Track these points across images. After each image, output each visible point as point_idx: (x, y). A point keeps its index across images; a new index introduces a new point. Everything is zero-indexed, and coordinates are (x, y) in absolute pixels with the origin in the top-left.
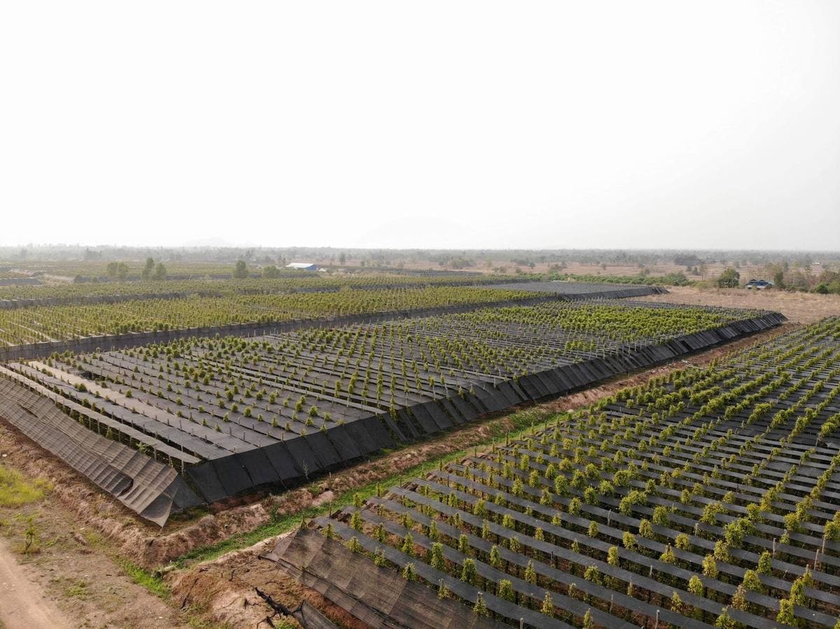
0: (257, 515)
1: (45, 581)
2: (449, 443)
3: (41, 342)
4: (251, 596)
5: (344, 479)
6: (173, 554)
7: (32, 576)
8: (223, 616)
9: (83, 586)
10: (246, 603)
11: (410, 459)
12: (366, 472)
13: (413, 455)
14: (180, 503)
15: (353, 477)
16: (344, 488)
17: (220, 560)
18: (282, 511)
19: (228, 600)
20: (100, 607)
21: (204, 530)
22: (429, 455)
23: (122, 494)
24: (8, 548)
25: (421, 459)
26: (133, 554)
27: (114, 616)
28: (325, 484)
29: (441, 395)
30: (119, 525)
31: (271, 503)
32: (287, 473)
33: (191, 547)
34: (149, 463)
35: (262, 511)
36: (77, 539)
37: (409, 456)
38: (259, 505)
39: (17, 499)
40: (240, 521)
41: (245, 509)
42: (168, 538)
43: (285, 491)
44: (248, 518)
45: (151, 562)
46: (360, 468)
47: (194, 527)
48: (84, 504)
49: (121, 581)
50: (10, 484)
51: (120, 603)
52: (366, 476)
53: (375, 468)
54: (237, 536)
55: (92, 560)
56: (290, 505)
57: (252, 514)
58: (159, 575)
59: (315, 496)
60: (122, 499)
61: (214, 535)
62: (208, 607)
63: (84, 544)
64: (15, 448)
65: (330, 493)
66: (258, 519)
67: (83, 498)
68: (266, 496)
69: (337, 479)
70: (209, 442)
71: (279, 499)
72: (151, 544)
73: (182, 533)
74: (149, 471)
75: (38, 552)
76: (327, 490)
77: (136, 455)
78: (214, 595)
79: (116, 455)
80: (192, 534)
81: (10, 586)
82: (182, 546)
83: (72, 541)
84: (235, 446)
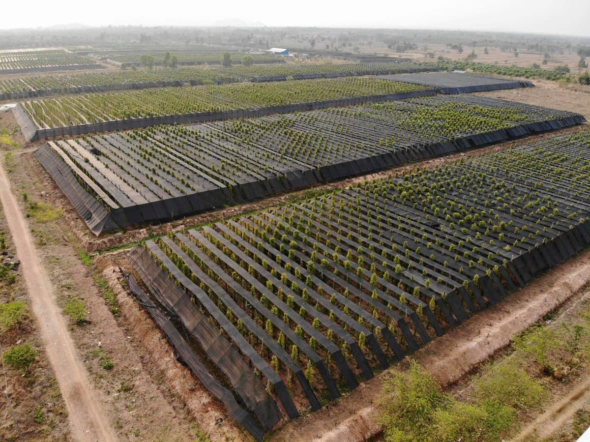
0: (142, 234)
1: (43, 257)
2: (259, 205)
3: (81, 124)
4: (117, 269)
5: (192, 220)
6: (99, 248)
7: (39, 254)
8: (105, 275)
9: (58, 259)
10: (114, 271)
11: (233, 212)
12: (205, 217)
13: (235, 210)
14: (107, 227)
15: (198, 220)
16: (191, 224)
17: (115, 253)
18: (155, 233)
19: (109, 269)
20: (60, 268)
21: (116, 239)
22: (245, 210)
23: (87, 220)
24: (33, 242)
25: (239, 212)
26: (84, 247)
27: (64, 272)
28: (181, 222)
29: (264, 177)
30: (83, 234)
31: (150, 229)
32: (162, 215)
33: (108, 246)
34: (99, 206)
35: (145, 232)
36: (64, 239)
37: (233, 210)
38: (144, 230)
39: (45, 219)
40: (134, 237)
41: (137, 231)
42: (98, 242)
43: (158, 224)
44: (137, 235)
45: (89, 251)
46: (203, 215)
47: (112, 237)
48: (73, 223)
49: (74, 258)
50: (44, 211)
51: (69, 267)
52: (205, 219)
53: (210, 216)
54: (131, 243)
55: (66, 248)
56: (159, 230)
57: (140, 234)
58: (91, 257)
59: (174, 227)
60: (86, 222)
61: (120, 241)
62: (102, 271)
63: (67, 241)
64: (53, 191)
65: (183, 226)
66: (143, 236)
67: (73, 220)
68: (148, 226)
69: (188, 220)
70: (129, 197)
71: (154, 227)
72: (90, 243)
73: (105, 240)
74: (98, 210)
75: (45, 244)
76: (182, 224)
77: (95, 202)
78: (105, 267)
79: (88, 201)
80: (110, 240)
81: (30, 258)
82: (104, 245)
83: (62, 240)
84: (140, 201)
